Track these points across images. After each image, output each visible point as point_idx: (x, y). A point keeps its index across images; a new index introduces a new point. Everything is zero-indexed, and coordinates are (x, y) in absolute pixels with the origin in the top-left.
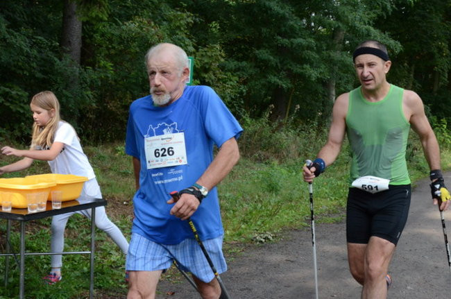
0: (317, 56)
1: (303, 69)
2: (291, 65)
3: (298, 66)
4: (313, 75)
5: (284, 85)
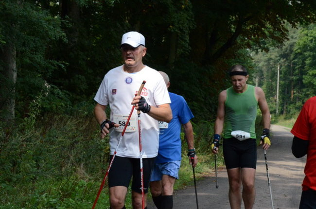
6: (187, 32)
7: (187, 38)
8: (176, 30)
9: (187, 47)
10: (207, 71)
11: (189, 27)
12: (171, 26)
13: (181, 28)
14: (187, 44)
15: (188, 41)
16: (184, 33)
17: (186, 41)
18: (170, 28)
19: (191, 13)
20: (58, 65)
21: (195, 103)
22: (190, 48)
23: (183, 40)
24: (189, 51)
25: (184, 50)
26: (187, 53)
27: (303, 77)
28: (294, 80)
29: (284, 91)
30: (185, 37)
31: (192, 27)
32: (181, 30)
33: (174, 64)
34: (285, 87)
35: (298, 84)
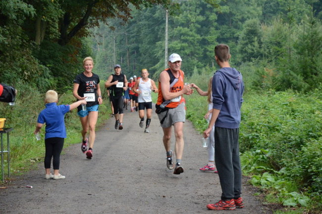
6: (57, 21)
7: (57, 25)
8: (49, 20)
10: (68, 50)
11: (58, 17)
12: (44, 17)
13: (53, 18)
14: (57, 31)
15: (58, 28)
16: (54, 21)
17: (56, 27)
19: (58, 4)
21: (61, 78)
22: (60, 34)
23: (53, 27)
24: (59, 36)
25: (55, 35)
26: (57, 37)
27: (140, 46)
28: (130, 49)
29: (120, 61)
30: (55, 24)
31: (60, 16)
32: (52, 20)
33: (40, 45)
34: (121, 56)
35: (133, 53)
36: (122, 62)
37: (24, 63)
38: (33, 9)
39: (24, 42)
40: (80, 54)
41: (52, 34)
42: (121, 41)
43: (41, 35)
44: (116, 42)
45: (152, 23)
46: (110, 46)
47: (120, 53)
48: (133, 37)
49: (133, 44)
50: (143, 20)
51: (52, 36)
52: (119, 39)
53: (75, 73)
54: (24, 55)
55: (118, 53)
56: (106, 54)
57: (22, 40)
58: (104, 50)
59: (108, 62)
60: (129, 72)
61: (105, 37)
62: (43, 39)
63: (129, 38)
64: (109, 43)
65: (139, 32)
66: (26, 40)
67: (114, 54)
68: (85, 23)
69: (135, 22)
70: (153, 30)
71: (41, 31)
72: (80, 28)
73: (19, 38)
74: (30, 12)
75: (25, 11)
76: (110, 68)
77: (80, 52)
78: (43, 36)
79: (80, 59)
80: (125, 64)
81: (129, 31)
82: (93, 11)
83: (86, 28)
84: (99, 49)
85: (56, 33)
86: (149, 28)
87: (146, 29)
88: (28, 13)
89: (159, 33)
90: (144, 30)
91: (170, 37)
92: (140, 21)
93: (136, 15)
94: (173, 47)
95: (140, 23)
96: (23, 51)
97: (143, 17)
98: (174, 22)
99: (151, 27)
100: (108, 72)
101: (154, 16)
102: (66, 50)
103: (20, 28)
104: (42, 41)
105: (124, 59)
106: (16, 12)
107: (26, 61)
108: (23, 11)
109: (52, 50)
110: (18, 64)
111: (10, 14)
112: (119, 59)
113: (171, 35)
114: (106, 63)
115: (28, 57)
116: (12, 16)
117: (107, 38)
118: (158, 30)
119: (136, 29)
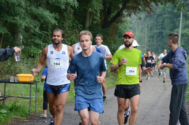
0: (24, 11)
1: (14, 20)
2: (6, 17)
3: (11, 18)
4: (23, 24)
5: (2, 32)
6: (99, 12)
7: (99, 15)
8: (93, 11)
9: (99, 20)
10: (107, 31)
11: (100, 9)
13: (96, 10)
14: (99, 18)
15: (99, 17)
16: (97, 12)
17: (98, 16)
18: (90, 10)
20: (47, 34)
22: (100, 21)
23: (96, 16)
24: (100, 22)
25: (97, 22)
26: (99, 23)
27: (163, 31)
28: (157, 33)
29: (150, 41)
30: (97, 14)
31: (101, 9)
32: (96, 11)
33: (88, 28)
34: (151, 38)
35: (159, 36)
36: (151, 42)
37: (73, 39)
38: (77, 3)
39: (74, 25)
40: (118, 35)
41: (95, 20)
42: (151, 27)
43: (89, 20)
44: (148, 28)
45: (173, 16)
46: (144, 30)
47: (151, 35)
48: (160, 25)
49: (159, 30)
50: (166, 13)
51: (95, 22)
52: (150, 26)
53: (113, 47)
54: (74, 34)
55: (149, 36)
56: (141, 36)
57: (73, 23)
58: (140, 33)
59: (142, 41)
60: (156, 49)
61: (141, 25)
62: (90, 23)
63: (157, 26)
64: (143, 28)
65: (163, 22)
66: (76, 24)
67: (146, 36)
68: (121, 14)
69: (161, 15)
70: (173, 21)
71: (90, 18)
72: (118, 17)
73: (71, 22)
74: (74, 5)
75: (71, 4)
76: (143, 46)
77: (118, 34)
78: (91, 22)
79: (117, 38)
80: (153, 43)
81: (157, 21)
82: (127, 6)
83: (122, 18)
84: (137, 32)
85: (98, 20)
86: (170, 19)
87: (168, 20)
88: (73, 5)
89: (177, 23)
90: (167, 21)
91: (184, 26)
92: (164, 14)
93: (162, 11)
94: (185, 33)
95: (164, 16)
96: (73, 31)
97: (167, 12)
98: (188, 16)
99: (172, 19)
100: (142, 48)
101: (174, 11)
102: (106, 32)
103: (71, 15)
104: (90, 25)
105: (153, 40)
106: (65, 4)
107: (74, 38)
108: (70, 3)
109: (96, 31)
110: (69, 39)
111: (61, 5)
112: (149, 40)
113: (185, 25)
114: (141, 42)
115: (76, 35)
116: (62, 7)
117: (142, 25)
118: (176, 21)
119: (161, 20)
